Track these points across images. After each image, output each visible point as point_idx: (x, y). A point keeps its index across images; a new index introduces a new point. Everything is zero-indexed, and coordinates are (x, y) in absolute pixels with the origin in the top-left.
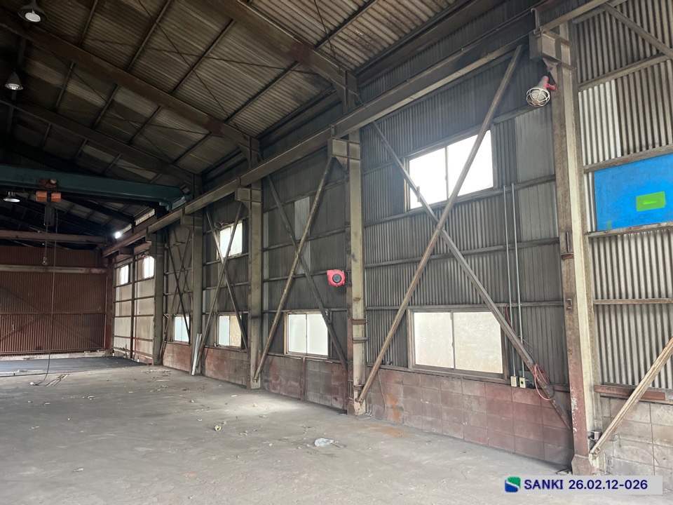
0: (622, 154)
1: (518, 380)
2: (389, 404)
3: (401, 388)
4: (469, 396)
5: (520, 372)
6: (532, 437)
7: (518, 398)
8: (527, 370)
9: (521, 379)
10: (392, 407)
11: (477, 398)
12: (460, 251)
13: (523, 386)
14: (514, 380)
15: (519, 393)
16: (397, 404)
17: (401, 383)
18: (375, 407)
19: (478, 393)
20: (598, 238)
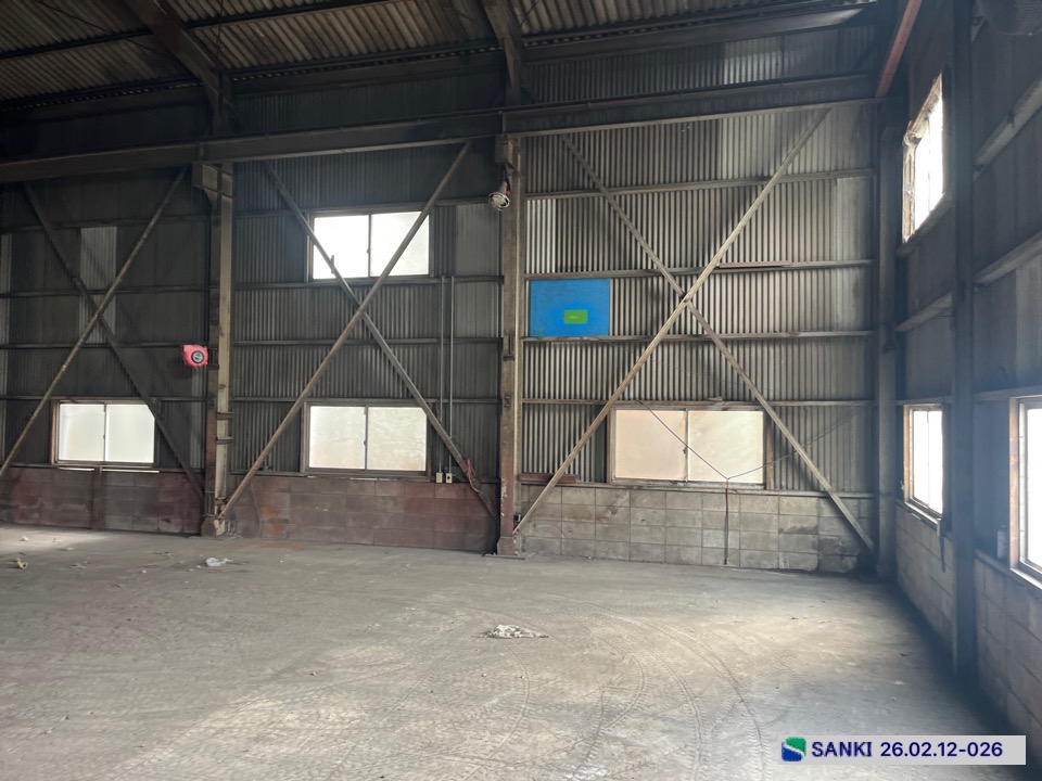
0: (556, 271)
1: (444, 475)
2: (265, 517)
3: (287, 497)
4: (384, 497)
5: (446, 468)
6: (453, 530)
7: (442, 493)
8: (455, 464)
9: (447, 475)
10: (271, 521)
11: (393, 498)
12: (385, 338)
13: (449, 481)
14: (439, 476)
15: (443, 489)
16: (280, 516)
17: (289, 491)
18: (241, 524)
19: (394, 493)
20: (530, 343)
